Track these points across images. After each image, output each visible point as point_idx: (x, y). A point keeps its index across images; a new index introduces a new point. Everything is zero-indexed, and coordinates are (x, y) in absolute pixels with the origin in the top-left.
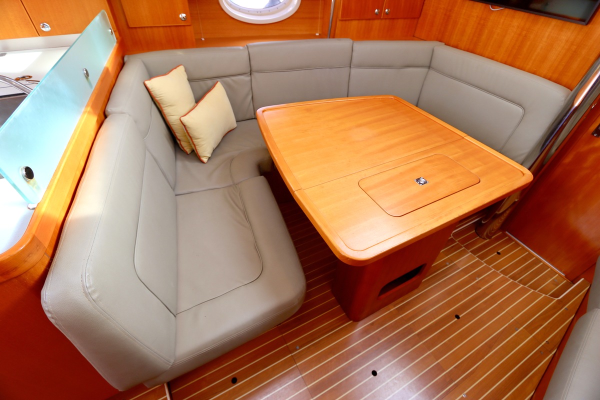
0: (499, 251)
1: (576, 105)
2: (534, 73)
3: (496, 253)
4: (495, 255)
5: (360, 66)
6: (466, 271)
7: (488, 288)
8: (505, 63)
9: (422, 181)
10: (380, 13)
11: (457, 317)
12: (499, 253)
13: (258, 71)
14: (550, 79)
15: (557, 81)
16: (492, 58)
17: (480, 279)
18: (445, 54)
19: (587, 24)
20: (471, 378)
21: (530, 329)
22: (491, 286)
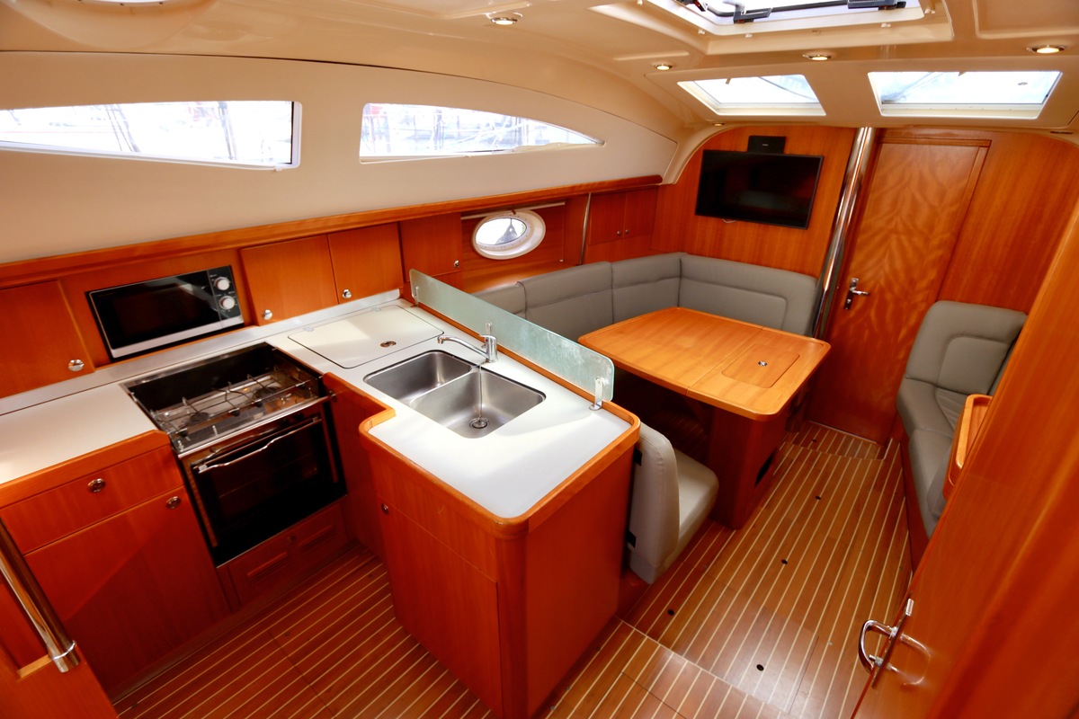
0: (814, 439)
1: (826, 289)
2: (780, 268)
3: (812, 442)
5: (621, 286)
6: (800, 459)
7: (826, 468)
8: (752, 263)
9: (763, 363)
10: (621, 233)
11: (818, 498)
12: (815, 441)
13: (535, 306)
14: (795, 271)
15: (802, 272)
16: (739, 261)
17: (815, 462)
18: (694, 263)
19: (807, 228)
20: (859, 538)
21: (878, 487)
22: (828, 466)
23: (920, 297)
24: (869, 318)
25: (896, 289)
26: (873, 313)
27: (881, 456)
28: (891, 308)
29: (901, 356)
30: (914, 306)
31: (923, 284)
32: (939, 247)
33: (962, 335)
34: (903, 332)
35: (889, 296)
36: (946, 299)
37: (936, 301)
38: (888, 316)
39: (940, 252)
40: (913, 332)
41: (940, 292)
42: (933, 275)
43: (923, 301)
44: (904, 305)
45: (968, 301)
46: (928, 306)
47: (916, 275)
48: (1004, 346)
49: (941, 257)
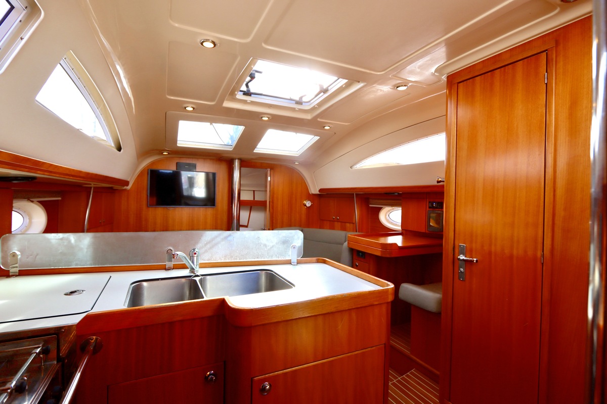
10: (102, 222)
19: (214, 206)
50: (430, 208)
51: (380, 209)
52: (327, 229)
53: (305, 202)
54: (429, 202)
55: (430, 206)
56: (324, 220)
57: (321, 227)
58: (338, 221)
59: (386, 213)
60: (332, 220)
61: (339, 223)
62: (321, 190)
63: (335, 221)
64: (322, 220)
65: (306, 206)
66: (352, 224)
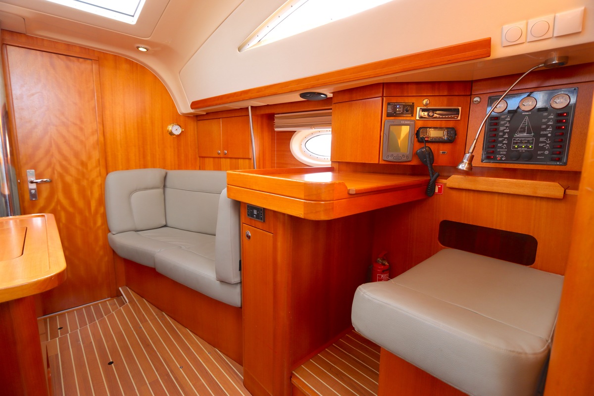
0: (59, 328)
3: (59, 330)
4: (60, 331)
11: (111, 363)
17: (81, 340)
23: (94, 174)
24: (59, 202)
25: (73, 171)
26: (60, 196)
27: (122, 303)
28: (75, 189)
29: (99, 222)
30: (93, 182)
31: (92, 164)
32: (93, 134)
33: (136, 190)
34: (93, 204)
35: (68, 179)
36: (113, 171)
37: (107, 174)
38: (76, 195)
39: (95, 138)
40: (102, 201)
41: (107, 167)
42: (96, 155)
43: (97, 177)
44: (85, 183)
45: (128, 168)
46: (104, 180)
47: (84, 158)
48: (161, 190)
49: (98, 140)
50: (389, 115)
51: (292, 133)
52: (210, 169)
53: (170, 128)
54: (389, 104)
55: (390, 111)
56: (205, 157)
57: (202, 168)
58: (226, 157)
59: (302, 141)
60: (217, 156)
61: (228, 160)
62: (194, 105)
63: (221, 158)
64: (203, 157)
65: (171, 133)
66: (247, 161)
